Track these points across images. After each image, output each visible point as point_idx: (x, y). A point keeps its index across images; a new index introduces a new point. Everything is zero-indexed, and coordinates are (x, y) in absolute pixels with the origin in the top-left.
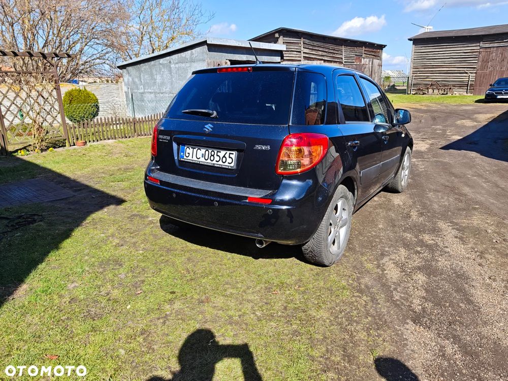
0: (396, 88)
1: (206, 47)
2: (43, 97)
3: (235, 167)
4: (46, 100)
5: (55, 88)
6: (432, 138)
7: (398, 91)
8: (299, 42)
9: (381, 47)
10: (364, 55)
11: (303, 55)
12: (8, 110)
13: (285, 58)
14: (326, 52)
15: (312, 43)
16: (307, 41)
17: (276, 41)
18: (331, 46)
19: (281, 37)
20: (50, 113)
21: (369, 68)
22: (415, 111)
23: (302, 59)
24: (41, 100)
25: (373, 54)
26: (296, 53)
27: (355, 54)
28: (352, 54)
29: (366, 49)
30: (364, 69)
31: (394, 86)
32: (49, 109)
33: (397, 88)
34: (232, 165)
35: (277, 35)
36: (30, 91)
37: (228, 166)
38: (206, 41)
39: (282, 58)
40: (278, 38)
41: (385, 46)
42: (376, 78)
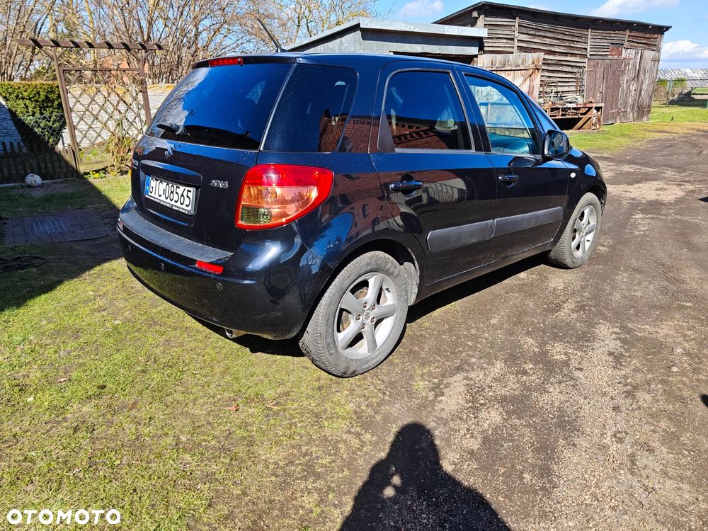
0: (693, 98)
1: (359, 33)
2: (125, 102)
3: (192, 213)
4: (129, 107)
5: (141, 91)
6: (699, 181)
7: (697, 103)
8: (511, 24)
9: (661, 30)
10: (626, 44)
11: (516, 44)
12: (82, 119)
13: (486, 49)
14: (559, 39)
15: (533, 25)
16: (525, 22)
17: (473, 23)
18: (567, 30)
19: (482, 16)
20: (134, 124)
21: (634, 65)
22: (703, 136)
23: (515, 50)
24: (122, 107)
25: (643, 41)
26: (505, 41)
27: (611, 41)
28: (605, 43)
29: (632, 34)
30: (625, 66)
31: (689, 94)
32: (133, 118)
33: (696, 97)
34: (189, 208)
35: (475, 14)
36: (109, 94)
37: (185, 210)
38: (359, 24)
39: (481, 48)
40: (476, 19)
41: (668, 28)
42: (647, 81)
